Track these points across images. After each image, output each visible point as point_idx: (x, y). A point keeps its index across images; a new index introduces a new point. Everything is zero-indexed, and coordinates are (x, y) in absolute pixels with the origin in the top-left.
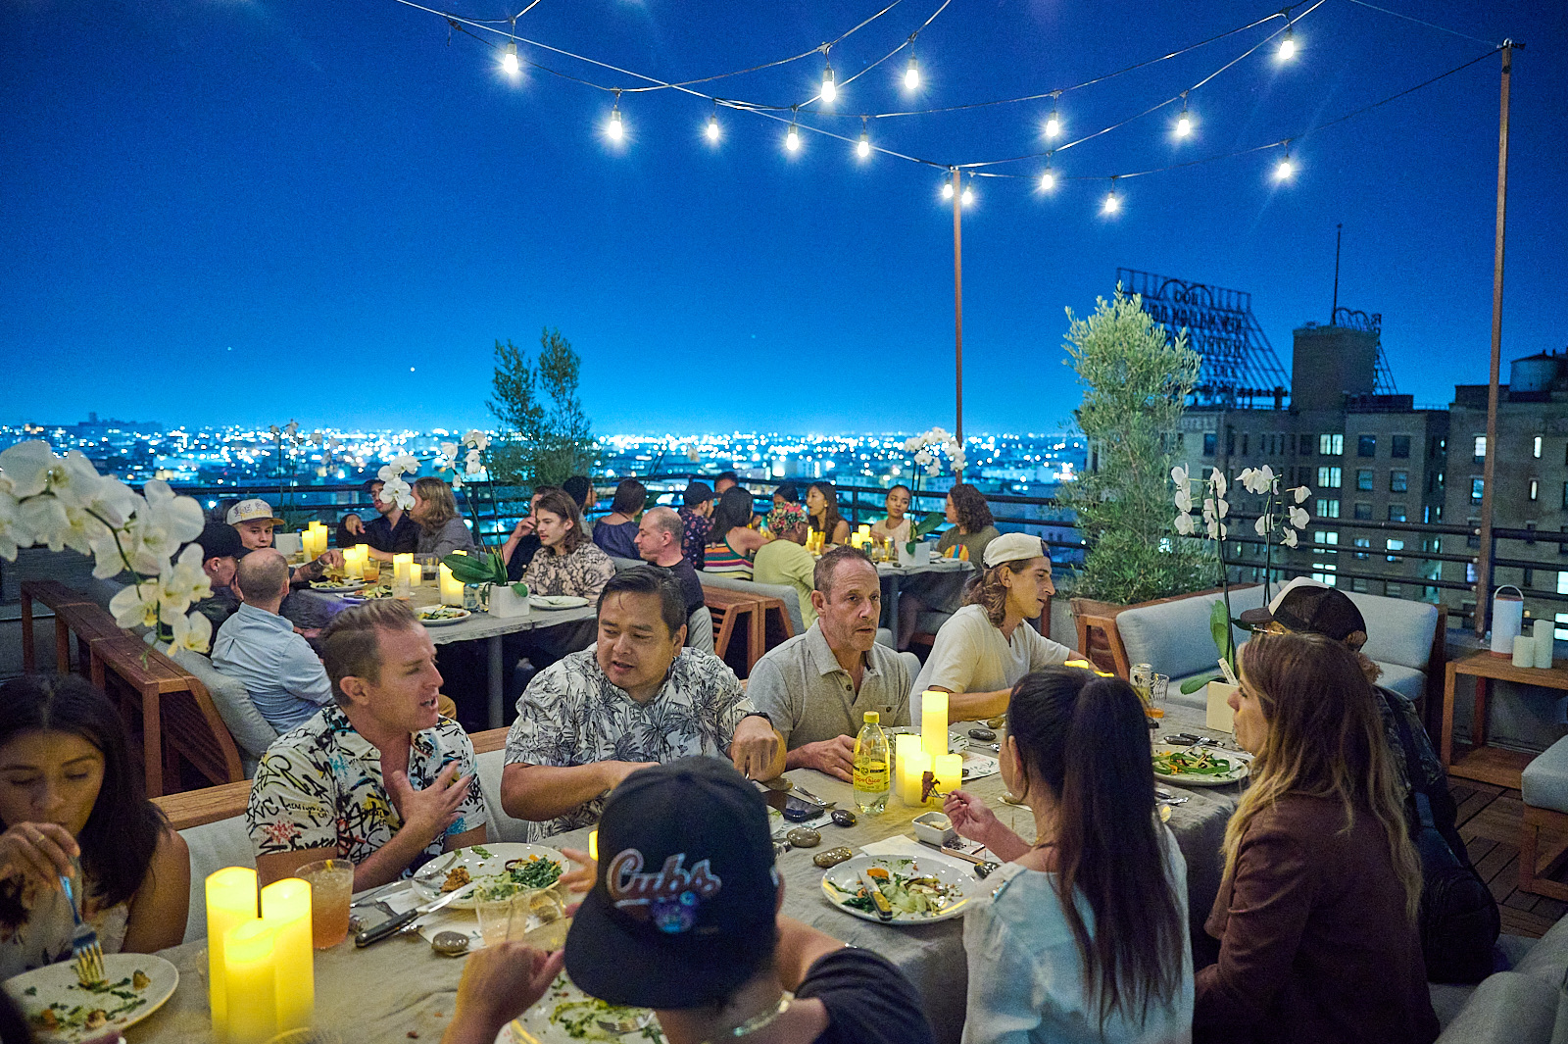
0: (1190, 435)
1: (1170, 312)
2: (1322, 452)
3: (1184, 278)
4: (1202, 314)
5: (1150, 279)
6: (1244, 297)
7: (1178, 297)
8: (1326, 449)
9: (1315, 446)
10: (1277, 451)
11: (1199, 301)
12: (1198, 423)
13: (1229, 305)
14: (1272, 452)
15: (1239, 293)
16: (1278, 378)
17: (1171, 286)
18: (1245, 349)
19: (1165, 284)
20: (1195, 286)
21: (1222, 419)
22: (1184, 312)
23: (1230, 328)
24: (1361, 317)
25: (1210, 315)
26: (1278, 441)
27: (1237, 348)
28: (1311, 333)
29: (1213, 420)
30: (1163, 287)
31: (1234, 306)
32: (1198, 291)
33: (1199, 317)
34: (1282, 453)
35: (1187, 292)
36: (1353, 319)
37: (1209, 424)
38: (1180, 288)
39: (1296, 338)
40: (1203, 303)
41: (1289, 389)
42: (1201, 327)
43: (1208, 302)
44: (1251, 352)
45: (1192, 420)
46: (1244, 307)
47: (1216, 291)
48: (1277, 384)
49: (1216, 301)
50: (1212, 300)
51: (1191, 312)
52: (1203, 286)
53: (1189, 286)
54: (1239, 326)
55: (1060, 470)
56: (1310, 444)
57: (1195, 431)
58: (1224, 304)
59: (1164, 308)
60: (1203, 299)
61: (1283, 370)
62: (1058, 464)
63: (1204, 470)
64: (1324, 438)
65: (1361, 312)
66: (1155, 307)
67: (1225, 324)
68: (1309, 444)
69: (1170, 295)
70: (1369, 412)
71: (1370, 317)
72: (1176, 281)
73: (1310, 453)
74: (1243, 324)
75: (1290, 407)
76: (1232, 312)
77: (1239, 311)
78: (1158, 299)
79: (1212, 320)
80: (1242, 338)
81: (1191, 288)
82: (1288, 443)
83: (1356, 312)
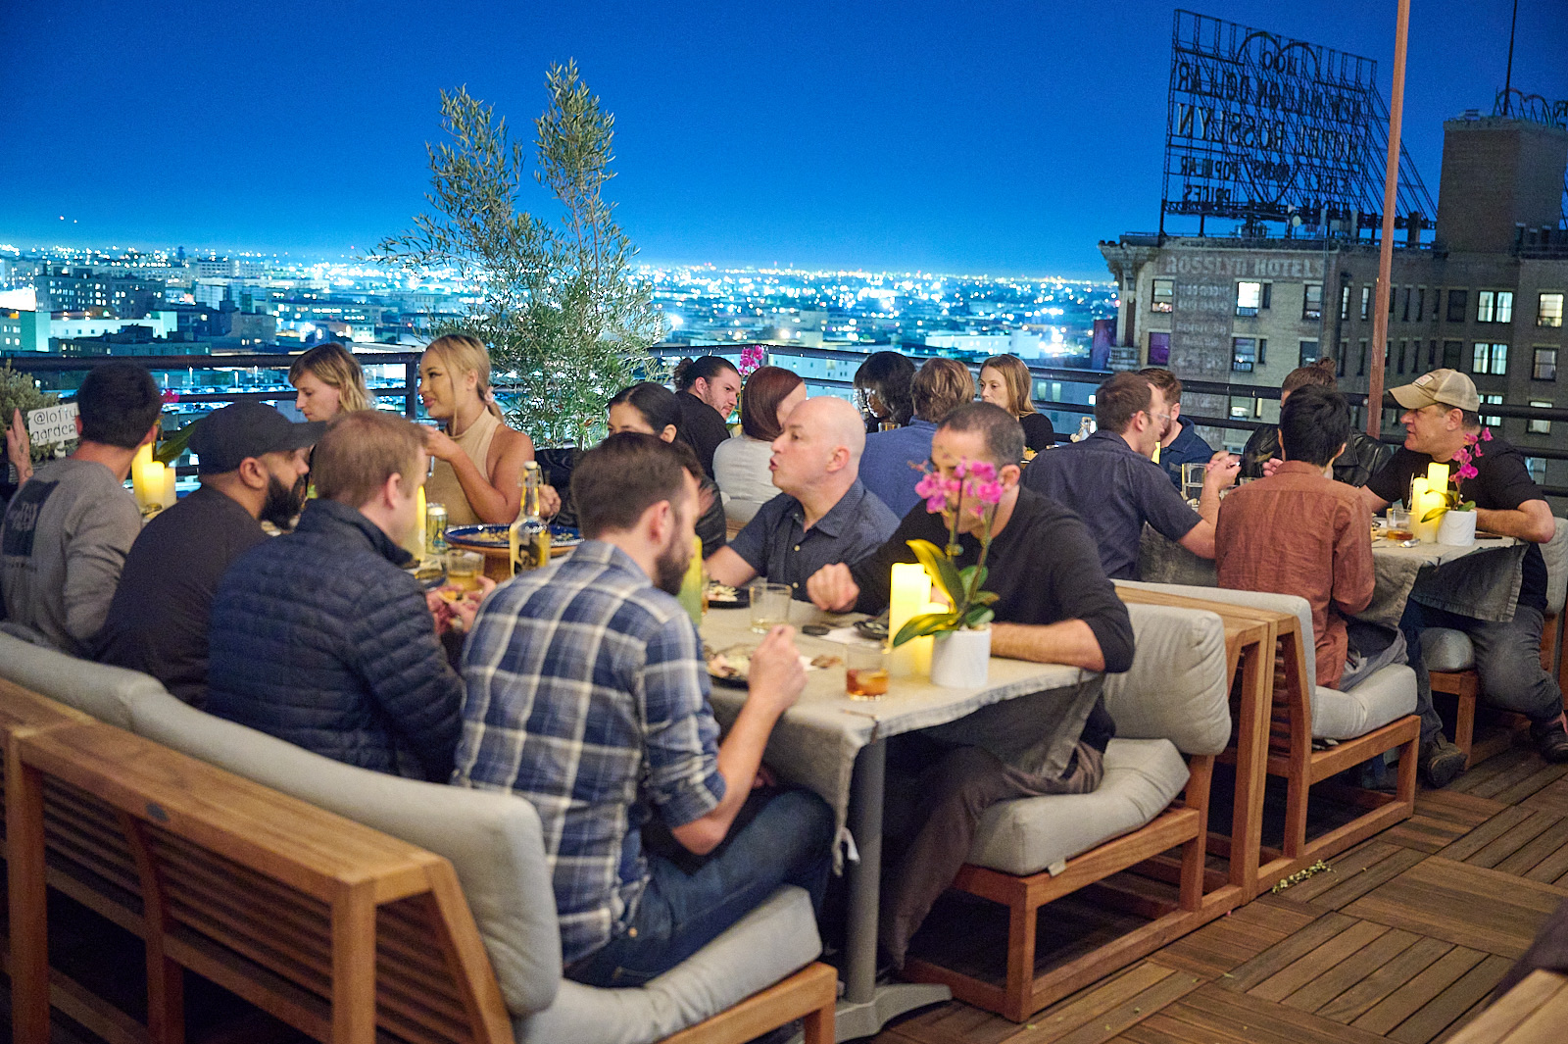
0: (1282, 286)
1: (1254, 85)
2: (1481, 318)
3: (1273, 31)
4: (1302, 90)
5: (1226, 29)
6: (1366, 66)
7: (1268, 62)
8: (1485, 314)
9: (1471, 305)
10: (1413, 314)
11: (1298, 71)
12: (1296, 268)
13: (1343, 76)
14: (1406, 318)
15: (1360, 58)
16: (1416, 200)
17: (1256, 41)
18: (1365, 147)
19: (1248, 39)
20: (1293, 44)
21: (1334, 262)
22: (1275, 85)
23: (1344, 116)
24: (1538, 104)
25: (1315, 91)
26: (1415, 298)
27: (1353, 147)
28: (1472, 128)
29: (1320, 263)
30: (1244, 44)
31: (1351, 77)
32: (1298, 51)
33: (1297, 95)
34: (1419, 319)
35: (1280, 54)
36: (1527, 106)
37: (1313, 269)
38: (1270, 47)
39: (1448, 134)
40: (1305, 73)
41: (1432, 218)
42: (1299, 112)
43: (1311, 70)
44: (1373, 153)
45: (1286, 262)
46: (1365, 82)
47: (1325, 53)
48: (1413, 208)
49: (1324, 71)
50: (1318, 69)
51: (1285, 86)
52: (1304, 45)
53: (1284, 43)
54: (1357, 112)
55: (1046, 336)
56: (1464, 306)
57: (1291, 280)
58: (1337, 74)
59: (1245, 78)
60: (1304, 66)
61: (1422, 187)
62: (1045, 327)
63: (1302, 343)
64: (1486, 297)
65: (1538, 97)
66: (1232, 75)
67: (1336, 108)
68: (1460, 307)
69: (1255, 57)
70: (1556, 257)
71: (1551, 104)
72: (1263, 34)
73: (1461, 320)
74: (1364, 109)
75: (1434, 245)
76: (1349, 89)
77: (1358, 89)
78: (1236, 63)
79: (1317, 100)
80: (1362, 131)
81: (1288, 47)
82: (1429, 305)
83: (1533, 97)
